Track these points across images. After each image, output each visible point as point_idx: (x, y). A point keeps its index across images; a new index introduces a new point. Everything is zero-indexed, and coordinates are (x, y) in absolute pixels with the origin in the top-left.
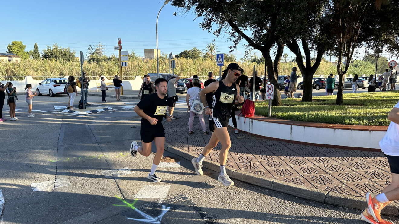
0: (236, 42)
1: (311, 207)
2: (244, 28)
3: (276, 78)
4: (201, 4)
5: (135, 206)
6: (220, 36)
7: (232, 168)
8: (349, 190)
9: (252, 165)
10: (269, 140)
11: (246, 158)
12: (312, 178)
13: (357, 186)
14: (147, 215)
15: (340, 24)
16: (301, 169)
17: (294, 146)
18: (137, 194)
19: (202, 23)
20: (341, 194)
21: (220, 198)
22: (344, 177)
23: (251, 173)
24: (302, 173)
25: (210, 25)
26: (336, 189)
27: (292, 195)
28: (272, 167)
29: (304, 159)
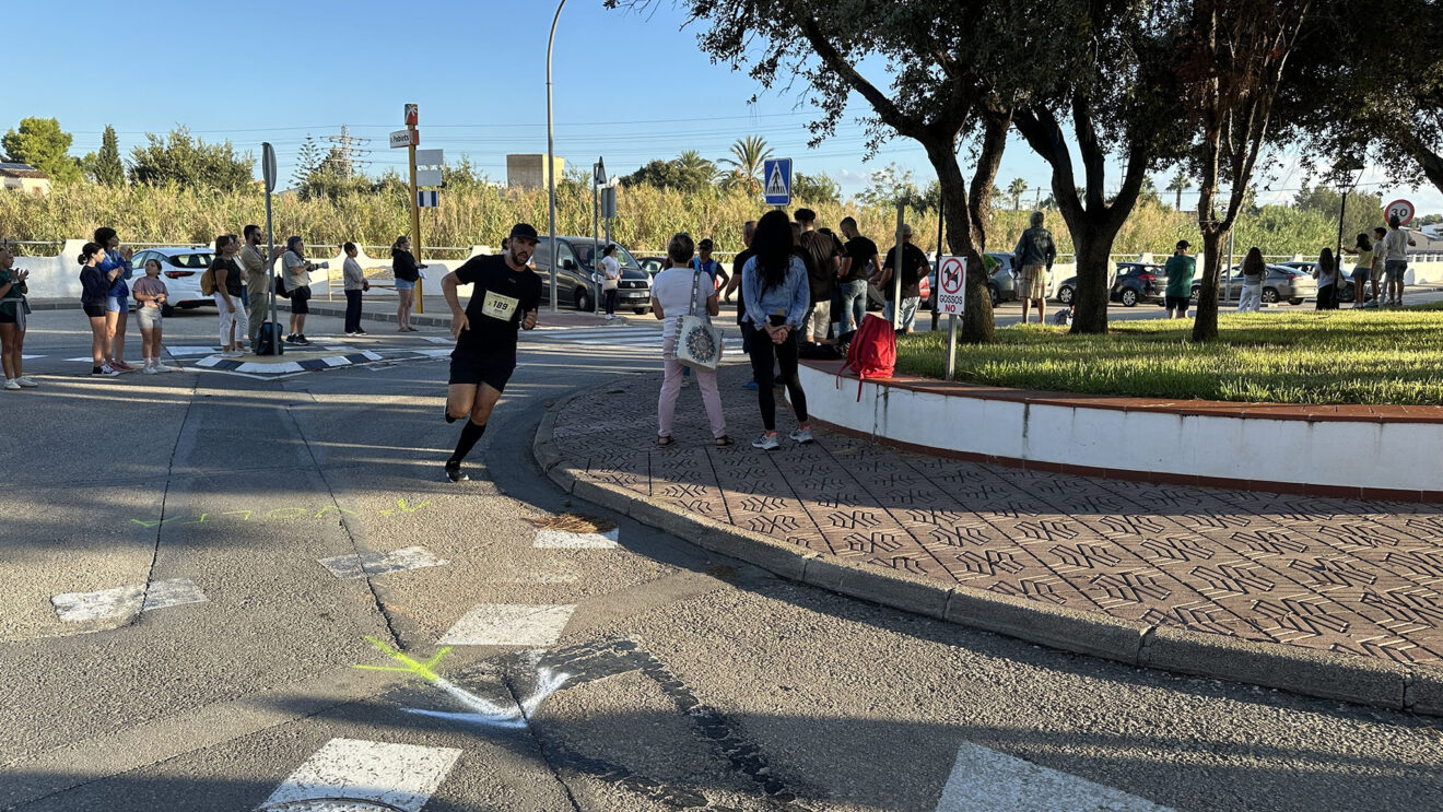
0: (834, 110)
1: (1088, 679)
3: (975, 245)
5: (438, 670)
6: (773, 83)
7: (805, 549)
8: (1227, 619)
9: (878, 538)
10: (943, 460)
11: (859, 516)
12: (1096, 579)
13: (1258, 608)
14: (480, 700)
15: (1213, 45)
16: (1054, 551)
17: (1034, 478)
18: (451, 631)
19: (708, 35)
20: (1197, 633)
21: (755, 646)
22: (1211, 579)
23: (871, 566)
24: (1058, 565)
25: (739, 43)
26: (1182, 617)
27: (1019, 639)
28: (950, 543)
29: (1069, 521)
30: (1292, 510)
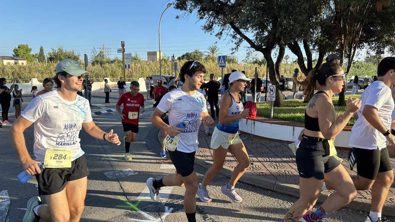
0: (238, 44)
2: (246, 31)
3: (278, 80)
4: (203, 7)
5: (138, 207)
6: (221, 38)
9: (254, 166)
10: (271, 142)
14: (150, 216)
15: (342, 25)
19: (204, 26)
25: (212, 28)
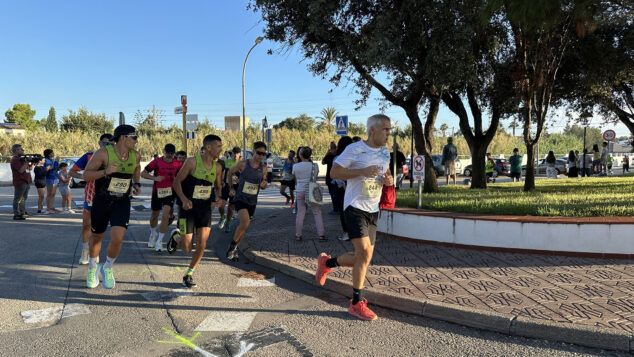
0: (366, 95)
1: (488, 342)
3: (428, 151)
5: (194, 343)
8: (548, 313)
9: (391, 280)
10: (419, 244)
11: (382, 270)
12: (489, 296)
13: (561, 308)
14: (214, 356)
16: (470, 284)
17: (459, 252)
18: (200, 325)
19: (311, 65)
20: (535, 319)
22: (539, 295)
23: (389, 292)
24: (471, 290)
25: (325, 68)
26: (528, 312)
27: (456, 324)
28: (424, 281)
29: (475, 270)
30: (574, 264)
